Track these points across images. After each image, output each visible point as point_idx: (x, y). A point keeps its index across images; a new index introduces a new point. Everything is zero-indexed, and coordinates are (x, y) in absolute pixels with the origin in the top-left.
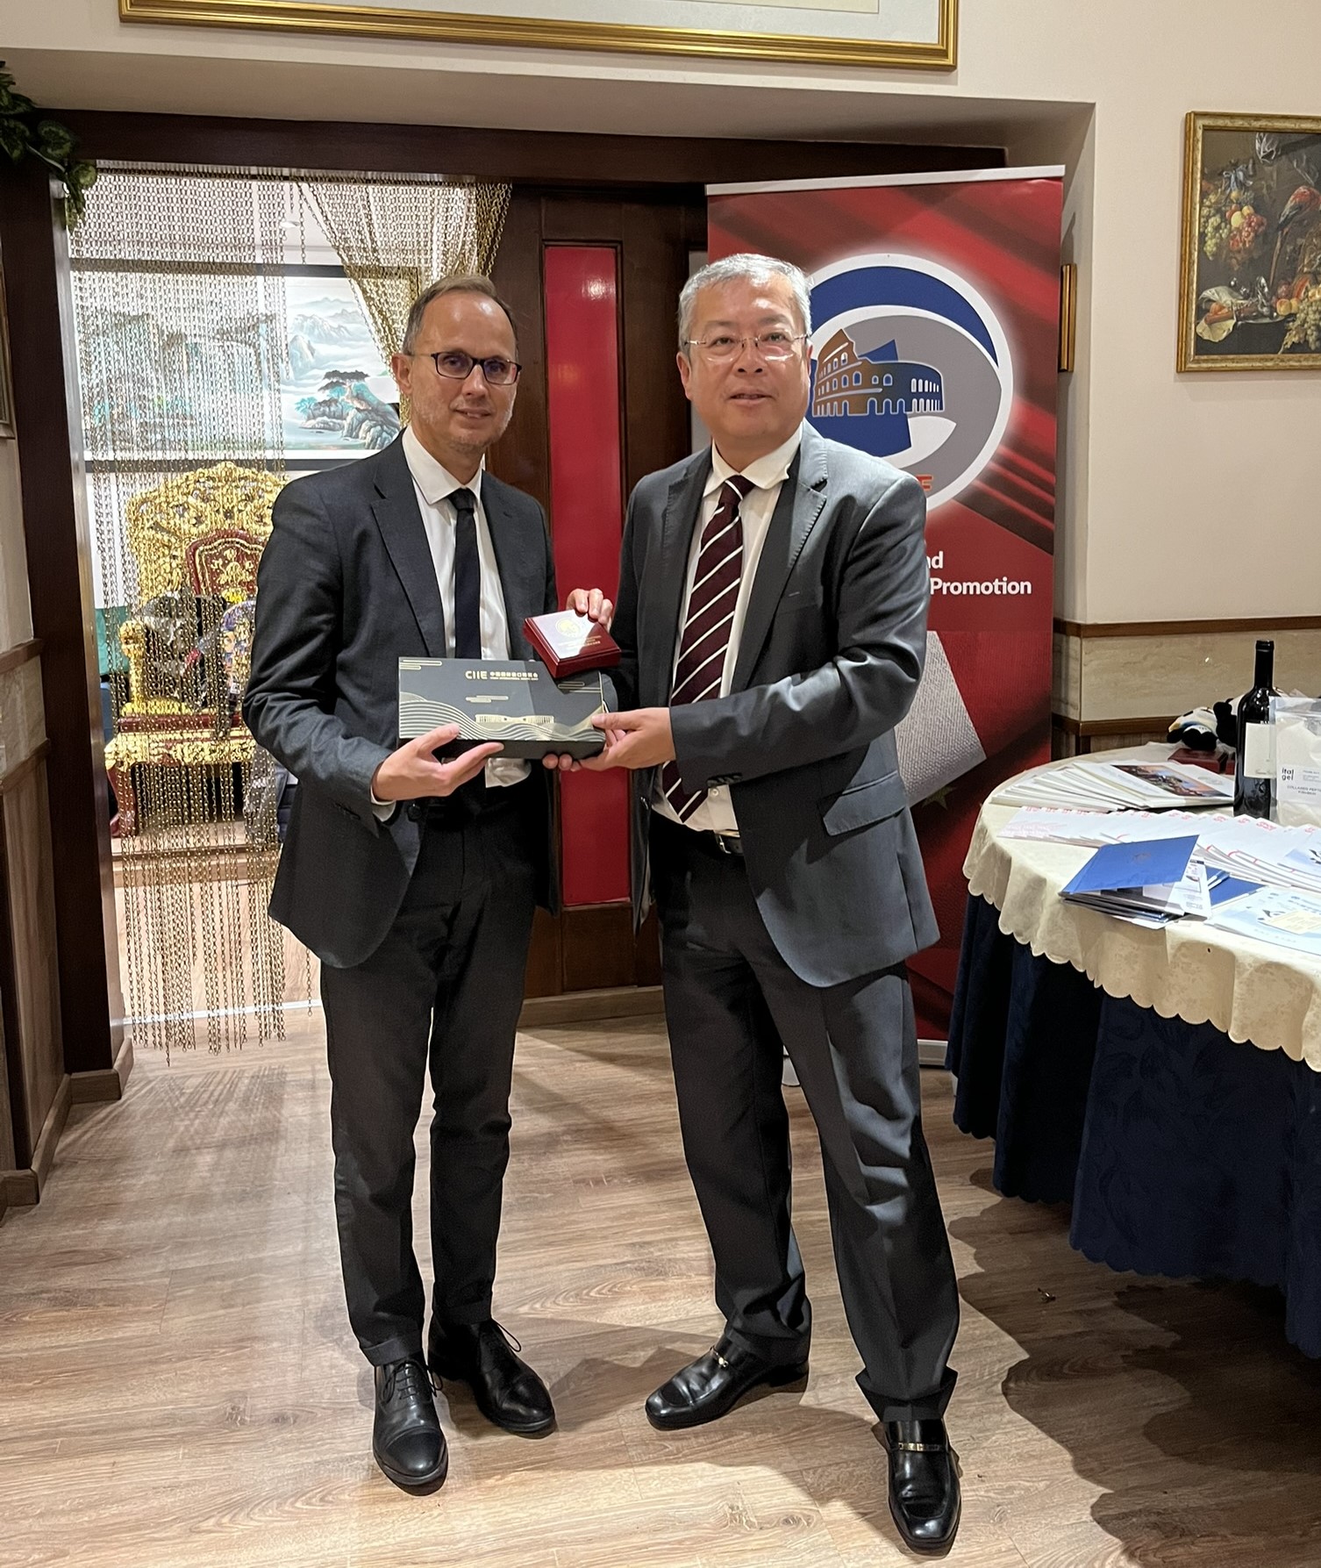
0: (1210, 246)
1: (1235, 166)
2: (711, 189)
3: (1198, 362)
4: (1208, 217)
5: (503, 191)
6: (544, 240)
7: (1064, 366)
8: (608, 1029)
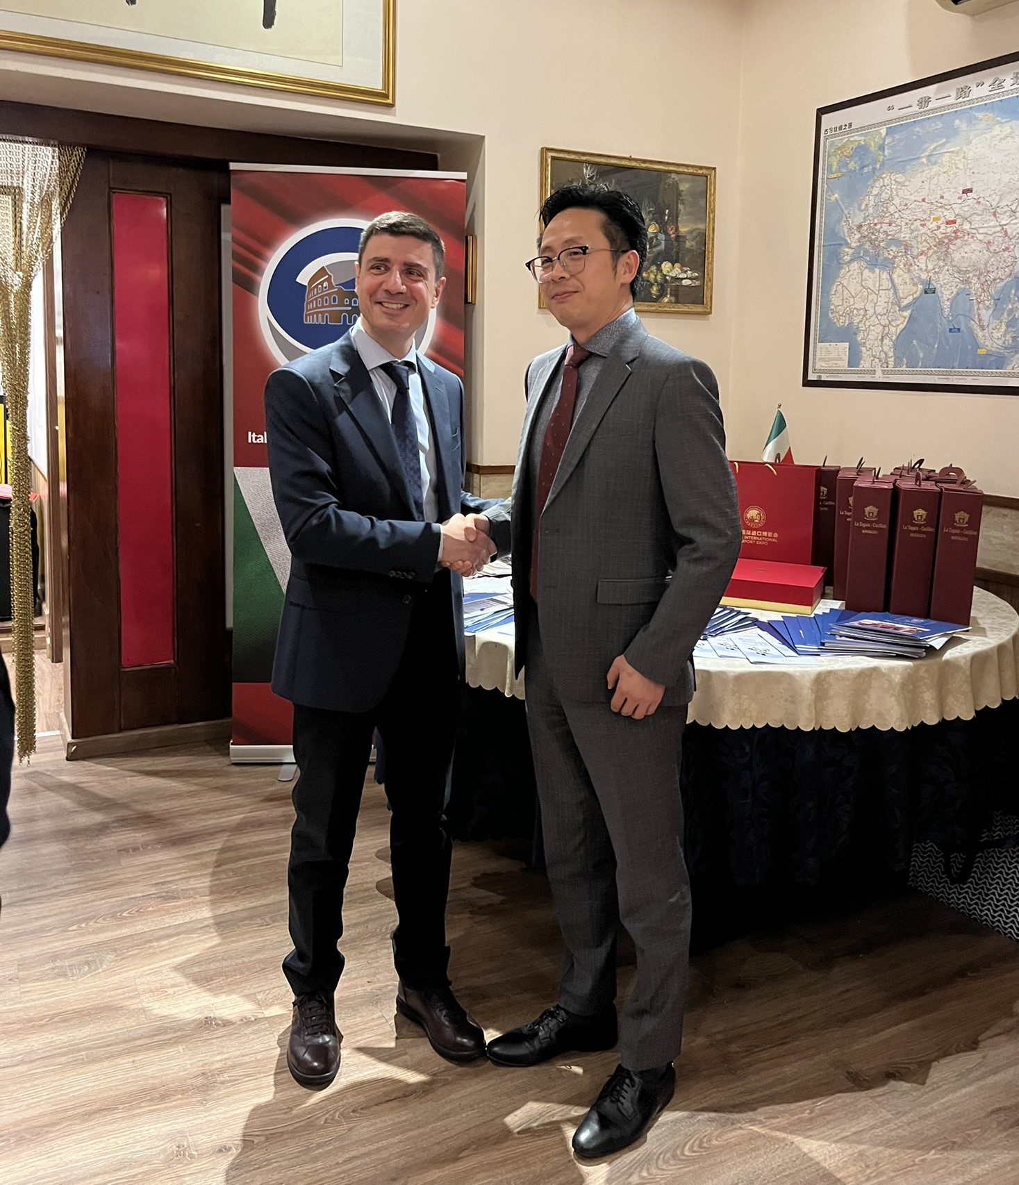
2: (233, 166)
5: (78, 153)
6: (111, 188)
7: (470, 300)
8: (154, 755)
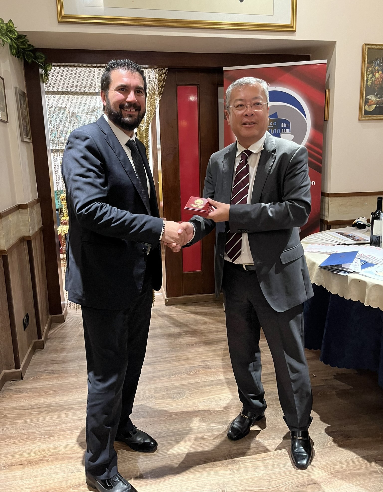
0: (369, 83)
1: (377, 59)
2: (225, 69)
3: (365, 117)
4: (369, 75)
5: (165, 70)
6: (177, 84)
7: (326, 119)
